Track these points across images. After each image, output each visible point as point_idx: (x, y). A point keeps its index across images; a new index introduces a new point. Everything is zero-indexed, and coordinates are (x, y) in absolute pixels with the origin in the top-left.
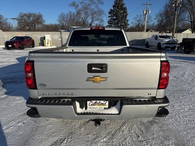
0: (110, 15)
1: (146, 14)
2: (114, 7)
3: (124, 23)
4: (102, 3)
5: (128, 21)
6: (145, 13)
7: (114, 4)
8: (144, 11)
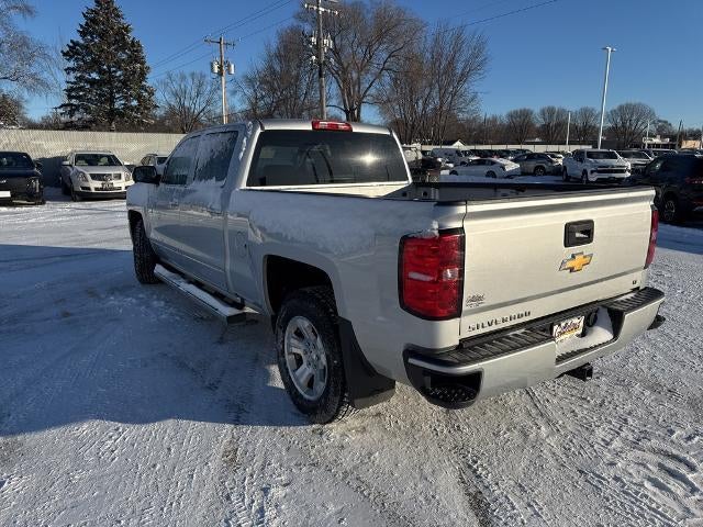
0: (71, 64)
1: (220, 74)
2: (83, 34)
3: (139, 98)
4: (27, 10)
5: (151, 93)
6: (216, 70)
7: (83, 22)
8: (212, 66)
